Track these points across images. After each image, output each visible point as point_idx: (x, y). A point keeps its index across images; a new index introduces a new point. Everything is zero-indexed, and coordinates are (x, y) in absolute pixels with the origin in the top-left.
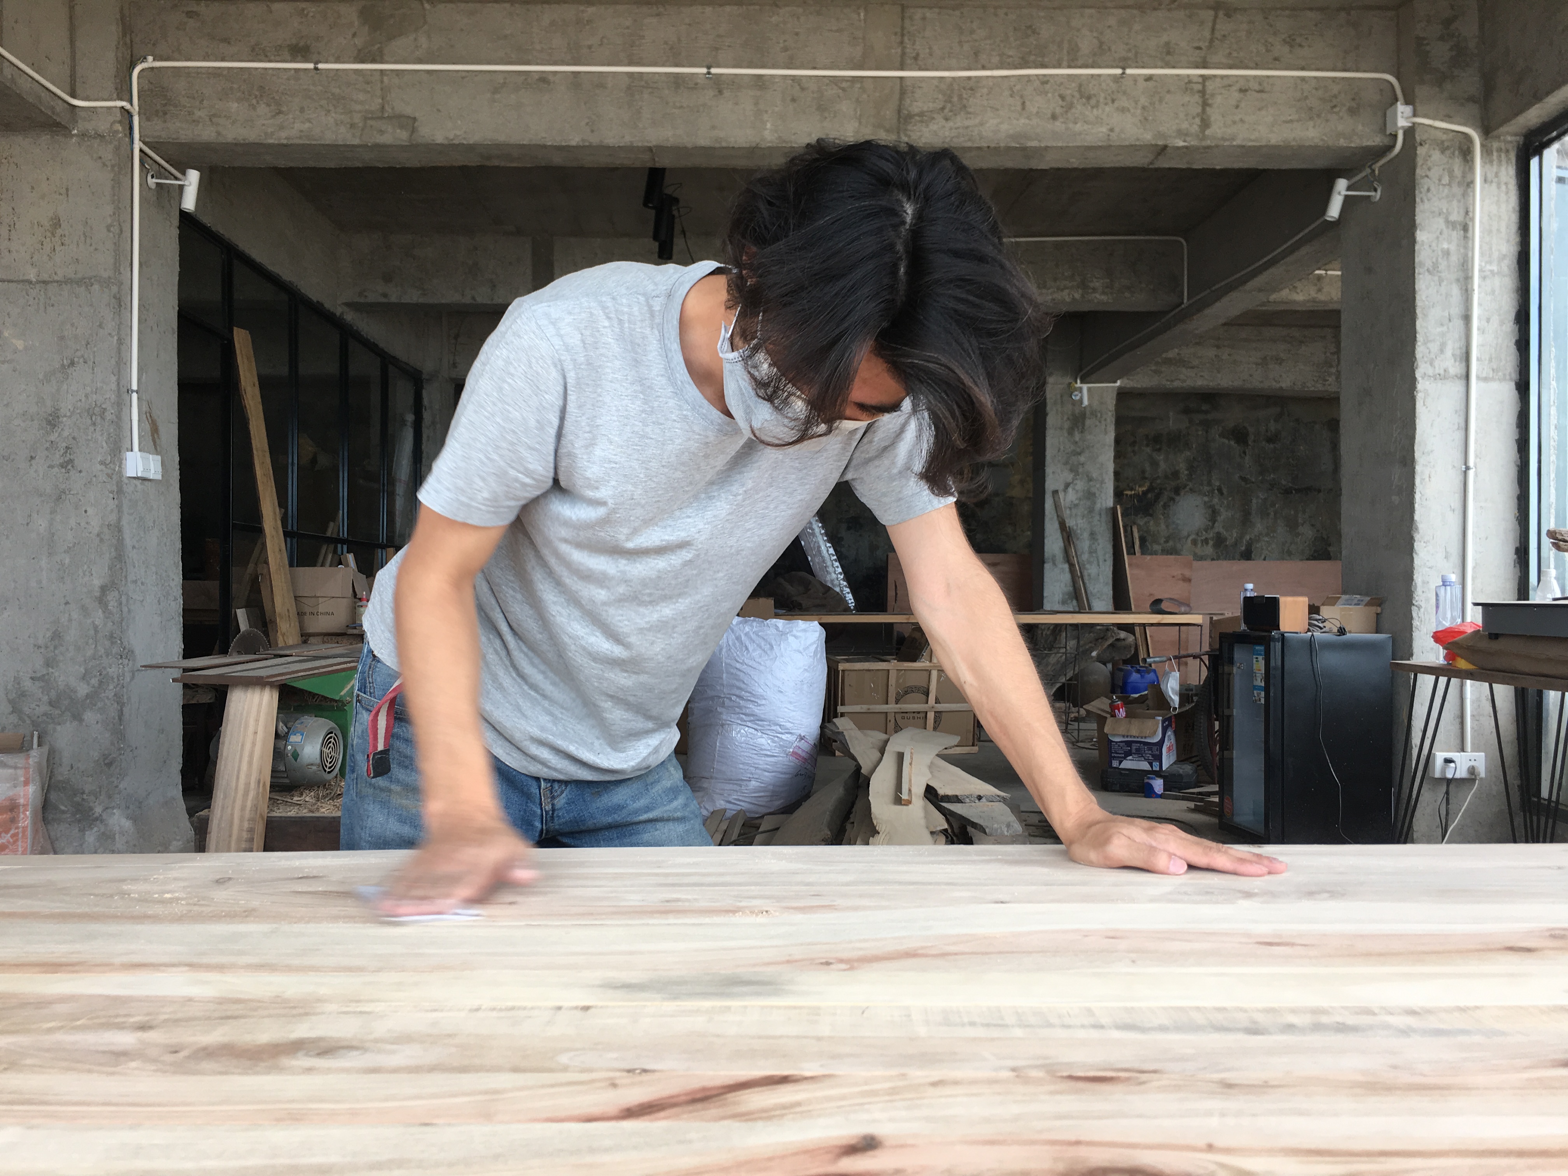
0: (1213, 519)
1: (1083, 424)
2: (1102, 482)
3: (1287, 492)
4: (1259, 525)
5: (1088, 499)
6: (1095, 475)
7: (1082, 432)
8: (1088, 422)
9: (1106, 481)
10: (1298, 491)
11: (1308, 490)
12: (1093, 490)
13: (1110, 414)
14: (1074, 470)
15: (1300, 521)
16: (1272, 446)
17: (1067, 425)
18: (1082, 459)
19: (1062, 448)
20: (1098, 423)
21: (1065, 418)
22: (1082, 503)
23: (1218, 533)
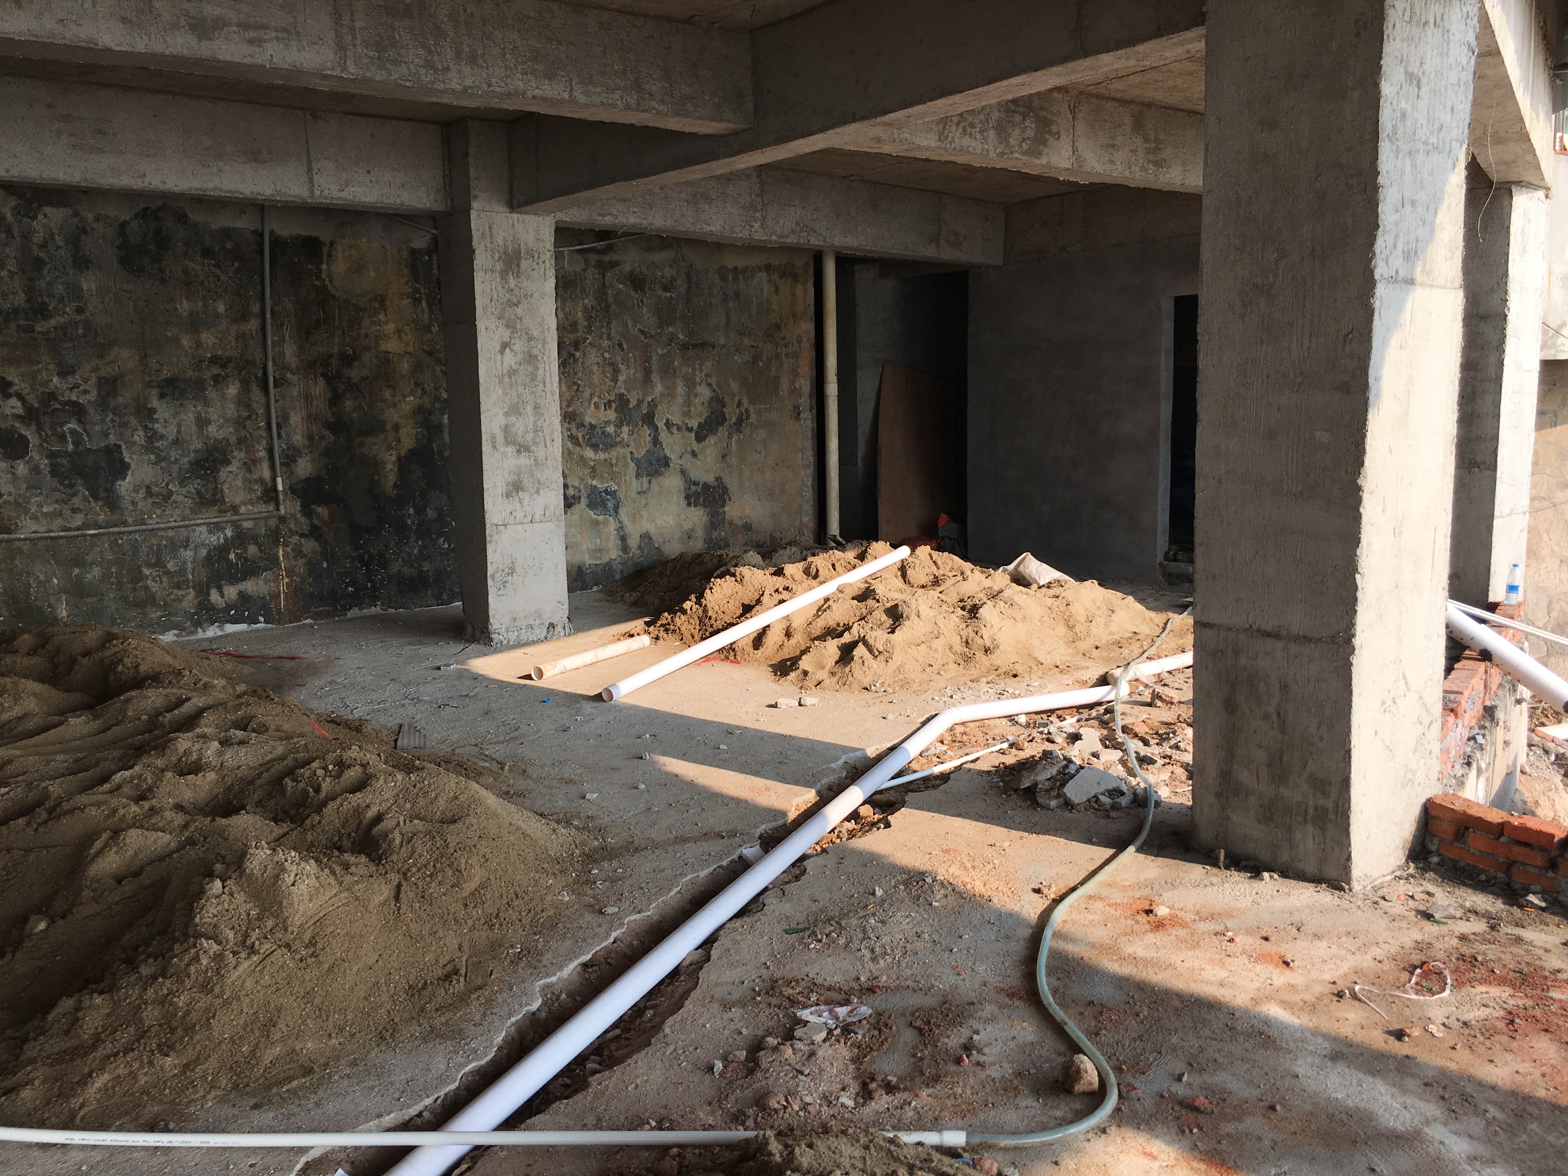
0: (615, 380)
1: (518, 265)
2: (544, 342)
3: (685, 347)
4: (659, 385)
5: (529, 363)
6: (535, 333)
7: (518, 277)
8: (524, 264)
9: (549, 340)
10: (695, 346)
11: (704, 344)
12: (535, 352)
13: (548, 254)
14: (510, 326)
15: (698, 380)
16: (668, 295)
17: (499, 266)
18: (519, 311)
19: (495, 296)
20: (536, 267)
21: (497, 256)
22: (522, 368)
23: (621, 395)
